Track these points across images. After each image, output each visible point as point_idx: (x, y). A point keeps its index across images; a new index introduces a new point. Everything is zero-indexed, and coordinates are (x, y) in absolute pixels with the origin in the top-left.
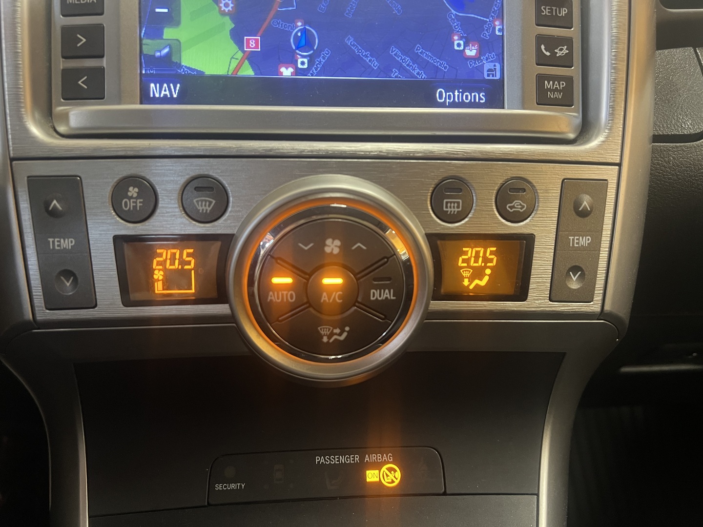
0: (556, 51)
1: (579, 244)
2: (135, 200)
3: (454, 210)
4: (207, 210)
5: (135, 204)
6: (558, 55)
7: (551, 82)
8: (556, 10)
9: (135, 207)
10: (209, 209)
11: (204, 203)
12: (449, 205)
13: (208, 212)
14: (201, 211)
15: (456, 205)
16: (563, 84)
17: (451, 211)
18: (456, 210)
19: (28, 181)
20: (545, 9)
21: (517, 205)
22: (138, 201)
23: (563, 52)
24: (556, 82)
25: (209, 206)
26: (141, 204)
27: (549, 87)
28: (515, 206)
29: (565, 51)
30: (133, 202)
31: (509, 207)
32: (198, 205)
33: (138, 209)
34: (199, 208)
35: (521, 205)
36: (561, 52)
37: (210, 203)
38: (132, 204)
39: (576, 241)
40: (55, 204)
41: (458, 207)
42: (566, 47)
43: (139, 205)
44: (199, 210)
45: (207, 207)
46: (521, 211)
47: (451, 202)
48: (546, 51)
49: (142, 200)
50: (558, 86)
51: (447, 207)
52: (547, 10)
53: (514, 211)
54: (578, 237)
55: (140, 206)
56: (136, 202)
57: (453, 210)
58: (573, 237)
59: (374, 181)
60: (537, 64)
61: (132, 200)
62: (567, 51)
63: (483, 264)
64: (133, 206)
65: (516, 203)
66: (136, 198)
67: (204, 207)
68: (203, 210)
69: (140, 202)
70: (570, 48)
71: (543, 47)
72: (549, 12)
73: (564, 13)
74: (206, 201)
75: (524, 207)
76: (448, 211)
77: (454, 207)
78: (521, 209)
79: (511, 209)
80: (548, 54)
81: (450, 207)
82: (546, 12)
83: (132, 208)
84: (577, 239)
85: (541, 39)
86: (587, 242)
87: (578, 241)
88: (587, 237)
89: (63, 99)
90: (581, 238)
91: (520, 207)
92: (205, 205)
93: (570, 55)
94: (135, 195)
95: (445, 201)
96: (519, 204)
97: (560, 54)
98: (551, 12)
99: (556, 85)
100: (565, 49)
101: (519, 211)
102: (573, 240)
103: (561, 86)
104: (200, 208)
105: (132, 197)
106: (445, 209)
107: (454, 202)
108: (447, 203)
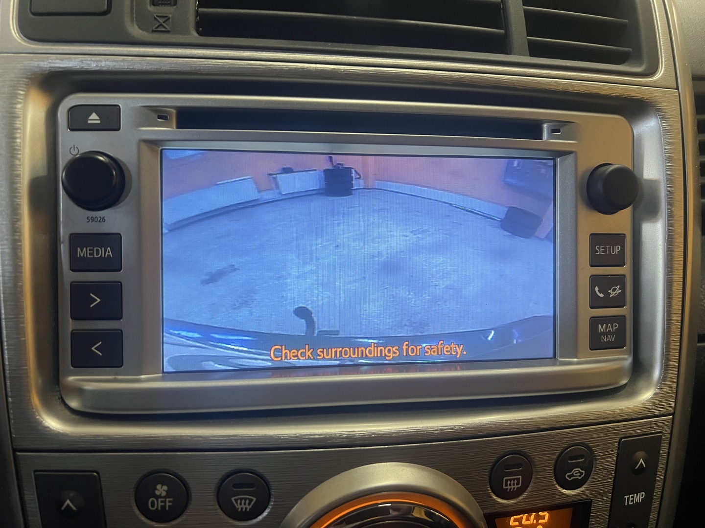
0: (609, 291)
1: (633, 502)
2: (163, 499)
3: (514, 487)
4: (246, 508)
5: (163, 504)
6: (611, 296)
7: (605, 325)
8: (610, 248)
9: (163, 507)
10: (249, 507)
11: (243, 501)
12: (509, 482)
13: (248, 510)
14: (239, 510)
15: (516, 482)
16: (616, 326)
17: (511, 489)
18: (516, 486)
19: (36, 476)
20: (599, 248)
21: (576, 473)
22: (167, 500)
23: (616, 292)
24: (609, 325)
25: (249, 504)
26: (171, 504)
27: (602, 331)
28: (574, 474)
29: (618, 291)
30: (162, 502)
31: (568, 476)
32: (237, 503)
33: (167, 508)
34: (237, 507)
35: (580, 472)
36: (615, 292)
37: (251, 500)
38: (160, 504)
39: (631, 499)
40: (68, 505)
41: (518, 484)
42: (619, 286)
43: (168, 504)
44: (238, 509)
45: (247, 506)
46: (579, 478)
47: (511, 480)
48: (600, 293)
49: (171, 499)
50: (611, 329)
51: (506, 485)
52: (601, 250)
53: (573, 479)
54: (633, 495)
55: (169, 506)
56: (165, 502)
57: (512, 487)
58: (628, 496)
59: (431, 465)
60: (591, 308)
61: (160, 500)
62: (620, 291)
63: (535, 522)
64: (161, 506)
65: (575, 471)
66: (165, 497)
67: (243, 505)
68: (242, 508)
69: (169, 502)
70: (623, 288)
71: (597, 289)
72: (603, 252)
73: (617, 250)
74: (245, 499)
75: (582, 473)
76: (508, 489)
77: (514, 485)
78: (580, 476)
79: (570, 478)
80: (602, 295)
81: (510, 485)
82: (600, 251)
83: (159, 508)
84: (632, 497)
85: (595, 280)
86: (641, 498)
87: (632, 499)
88: (641, 493)
89: (73, 367)
90: (635, 495)
91: (579, 474)
92: (245, 504)
93: (622, 295)
94: (164, 494)
95: (505, 479)
96: (578, 472)
97: (613, 295)
98: (605, 251)
99: (609, 328)
100: (618, 289)
101: (578, 479)
102: (628, 498)
103: (614, 328)
104: (239, 507)
105: (160, 496)
106: (504, 487)
107: (514, 480)
108: (507, 481)
